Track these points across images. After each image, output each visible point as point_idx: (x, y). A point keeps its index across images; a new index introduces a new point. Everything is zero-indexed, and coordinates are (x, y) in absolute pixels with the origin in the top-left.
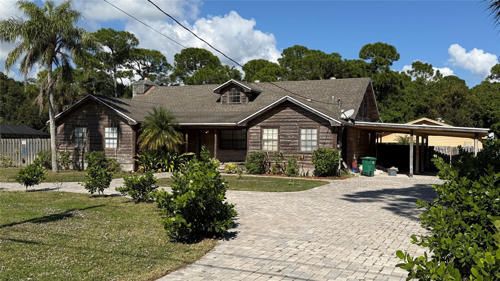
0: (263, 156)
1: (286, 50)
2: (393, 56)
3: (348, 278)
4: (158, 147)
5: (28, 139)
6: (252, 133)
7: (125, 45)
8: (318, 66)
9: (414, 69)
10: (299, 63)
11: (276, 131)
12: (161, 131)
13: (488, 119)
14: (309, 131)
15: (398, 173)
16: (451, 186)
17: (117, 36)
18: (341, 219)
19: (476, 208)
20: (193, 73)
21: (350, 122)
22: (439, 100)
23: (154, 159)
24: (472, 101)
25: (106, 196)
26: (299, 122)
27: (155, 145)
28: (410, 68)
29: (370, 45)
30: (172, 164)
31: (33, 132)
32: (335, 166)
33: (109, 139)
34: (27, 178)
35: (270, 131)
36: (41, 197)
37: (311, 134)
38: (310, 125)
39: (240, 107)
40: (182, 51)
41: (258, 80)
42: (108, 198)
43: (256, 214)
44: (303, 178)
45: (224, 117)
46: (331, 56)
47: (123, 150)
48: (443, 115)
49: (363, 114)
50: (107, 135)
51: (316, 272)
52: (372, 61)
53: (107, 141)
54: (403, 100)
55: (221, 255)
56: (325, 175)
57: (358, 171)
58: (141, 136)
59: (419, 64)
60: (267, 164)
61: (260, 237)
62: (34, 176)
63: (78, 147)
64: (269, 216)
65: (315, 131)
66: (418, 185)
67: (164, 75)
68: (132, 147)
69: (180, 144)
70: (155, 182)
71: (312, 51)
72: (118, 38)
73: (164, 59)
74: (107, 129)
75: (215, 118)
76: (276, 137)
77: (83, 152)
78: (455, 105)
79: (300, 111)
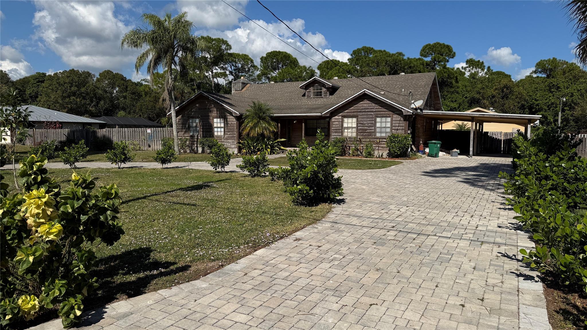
0: (344, 141)
1: (356, 50)
2: (449, 55)
3: (452, 232)
4: (258, 134)
5: (152, 128)
6: (335, 122)
7: (221, 49)
8: (384, 64)
9: (468, 65)
10: (367, 62)
11: (355, 120)
12: (259, 121)
13: (534, 108)
14: (384, 119)
15: (459, 154)
16: (530, 160)
17: (214, 42)
18: (426, 190)
19: (555, 177)
20: (276, 73)
21: (419, 111)
22: (490, 92)
23: (254, 144)
24: (519, 93)
25: (227, 172)
26: (375, 111)
27: (255, 132)
28: (464, 65)
29: (430, 45)
30: (269, 148)
31: (150, 123)
32: (406, 148)
33: (217, 127)
34: (163, 158)
35: (350, 120)
36: (176, 173)
37: (386, 122)
38: (385, 114)
39: (322, 100)
40: (267, 54)
41: (336, 76)
42: (228, 174)
43: (353, 186)
44: (378, 159)
45: (310, 109)
46: (395, 54)
47: (229, 137)
48: (493, 105)
49: (429, 104)
50: (215, 125)
51: (424, 228)
52: (432, 58)
53: (216, 129)
54: (458, 93)
55: (339, 215)
56: (398, 156)
57: (424, 153)
58: (243, 125)
59: (472, 61)
60: (347, 148)
61: (364, 202)
62: (168, 156)
63: (193, 135)
64: (364, 187)
65: (389, 119)
66: (481, 164)
67: (252, 75)
68: (236, 134)
69: (275, 131)
70: (267, 160)
71: (379, 51)
72: (214, 44)
73: (252, 61)
74: (215, 120)
75: (302, 110)
76: (354, 125)
77: (197, 139)
78: (504, 96)
79: (376, 102)
